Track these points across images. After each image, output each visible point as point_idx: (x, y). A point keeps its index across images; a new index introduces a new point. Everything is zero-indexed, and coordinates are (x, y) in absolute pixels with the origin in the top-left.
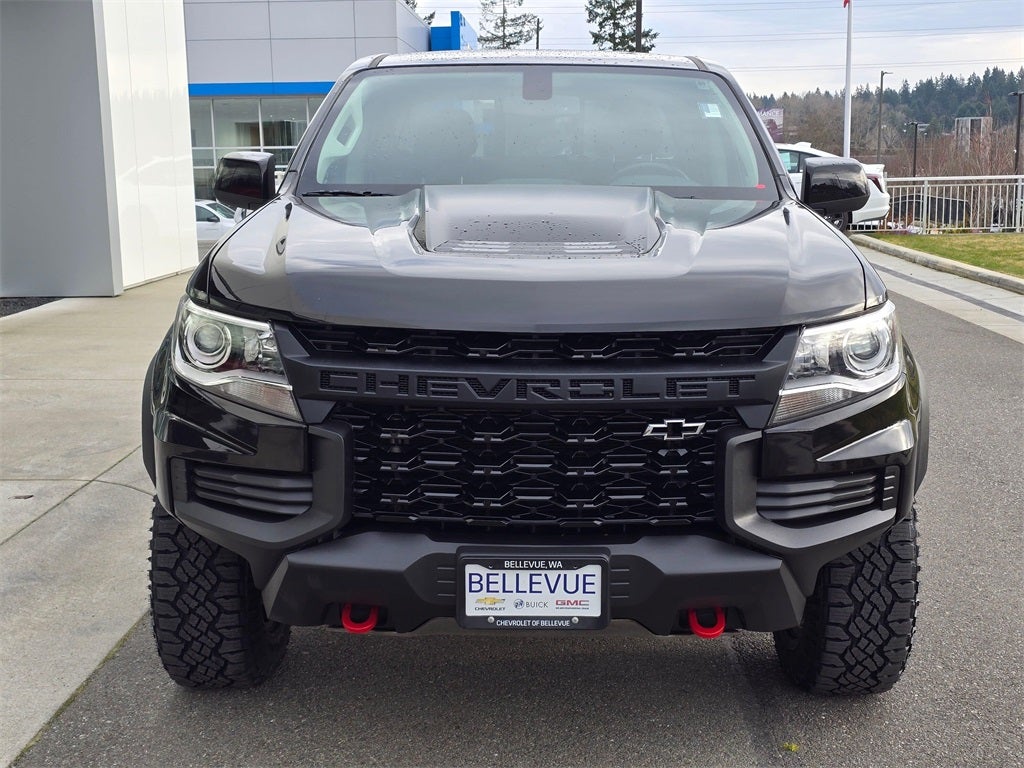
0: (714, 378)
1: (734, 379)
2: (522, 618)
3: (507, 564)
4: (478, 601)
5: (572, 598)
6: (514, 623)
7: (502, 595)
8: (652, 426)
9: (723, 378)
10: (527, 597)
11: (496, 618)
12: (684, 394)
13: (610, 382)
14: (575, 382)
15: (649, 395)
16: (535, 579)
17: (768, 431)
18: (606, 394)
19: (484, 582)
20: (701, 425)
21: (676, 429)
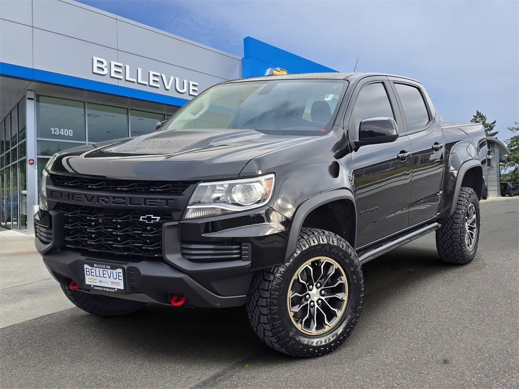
0: (160, 200)
1: (167, 200)
2: (101, 287)
3: (95, 265)
4: (89, 279)
5: (115, 281)
6: (99, 288)
7: (95, 277)
8: (141, 217)
9: (163, 199)
10: (102, 279)
11: (94, 286)
12: (150, 205)
13: (124, 198)
14: (114, 198)
15: (138, 205)
16: (104, 272)
17: (180, 222)
18: (124, 203)
19: (90, 272)
20: (158, 218)
21: (149, 219)
